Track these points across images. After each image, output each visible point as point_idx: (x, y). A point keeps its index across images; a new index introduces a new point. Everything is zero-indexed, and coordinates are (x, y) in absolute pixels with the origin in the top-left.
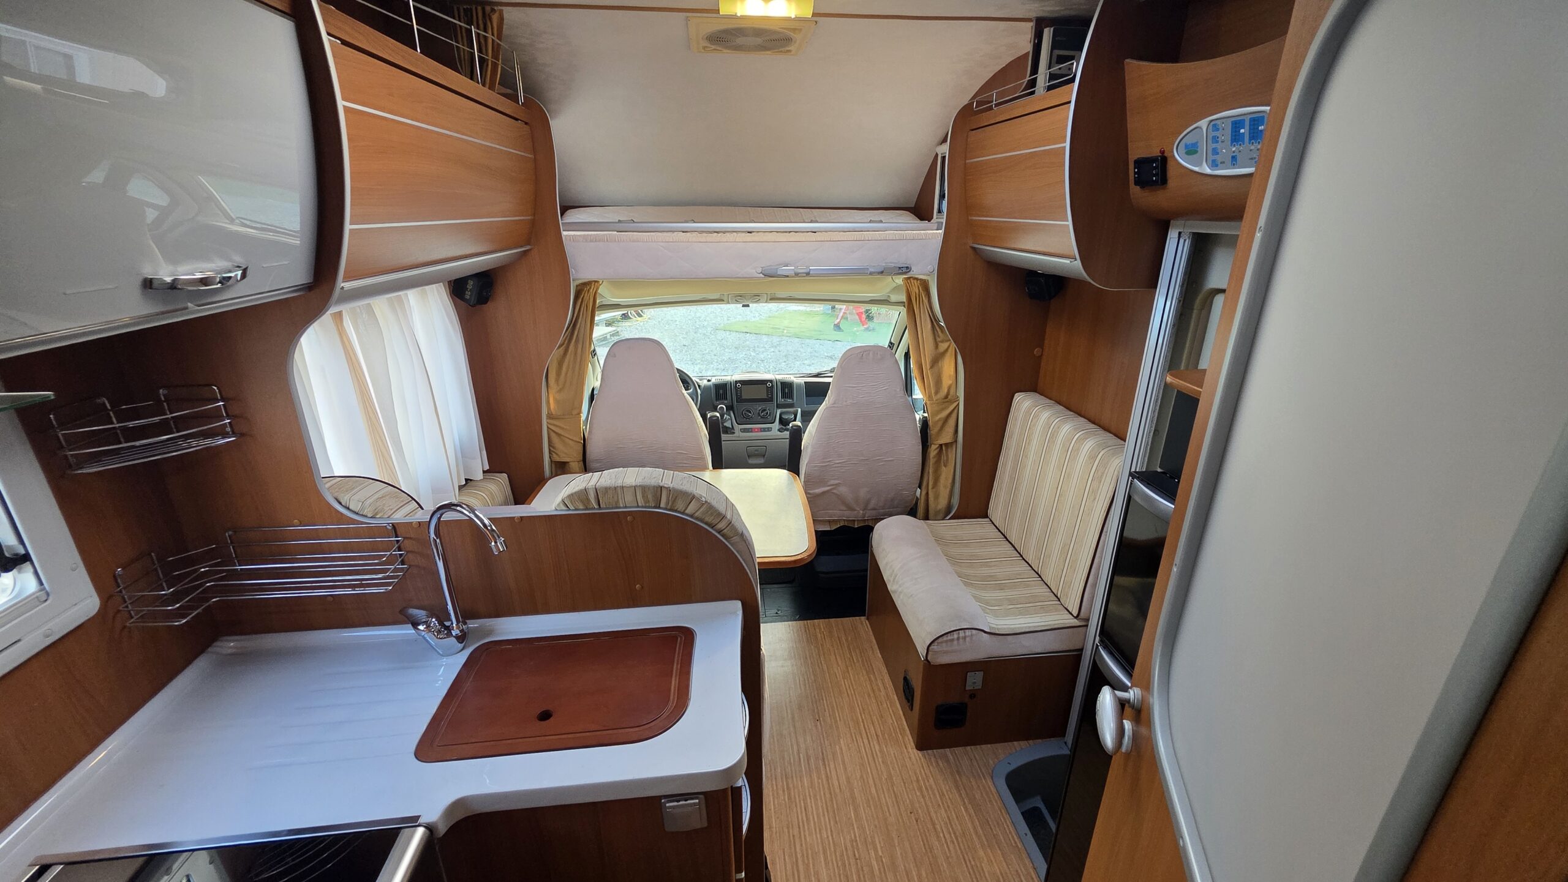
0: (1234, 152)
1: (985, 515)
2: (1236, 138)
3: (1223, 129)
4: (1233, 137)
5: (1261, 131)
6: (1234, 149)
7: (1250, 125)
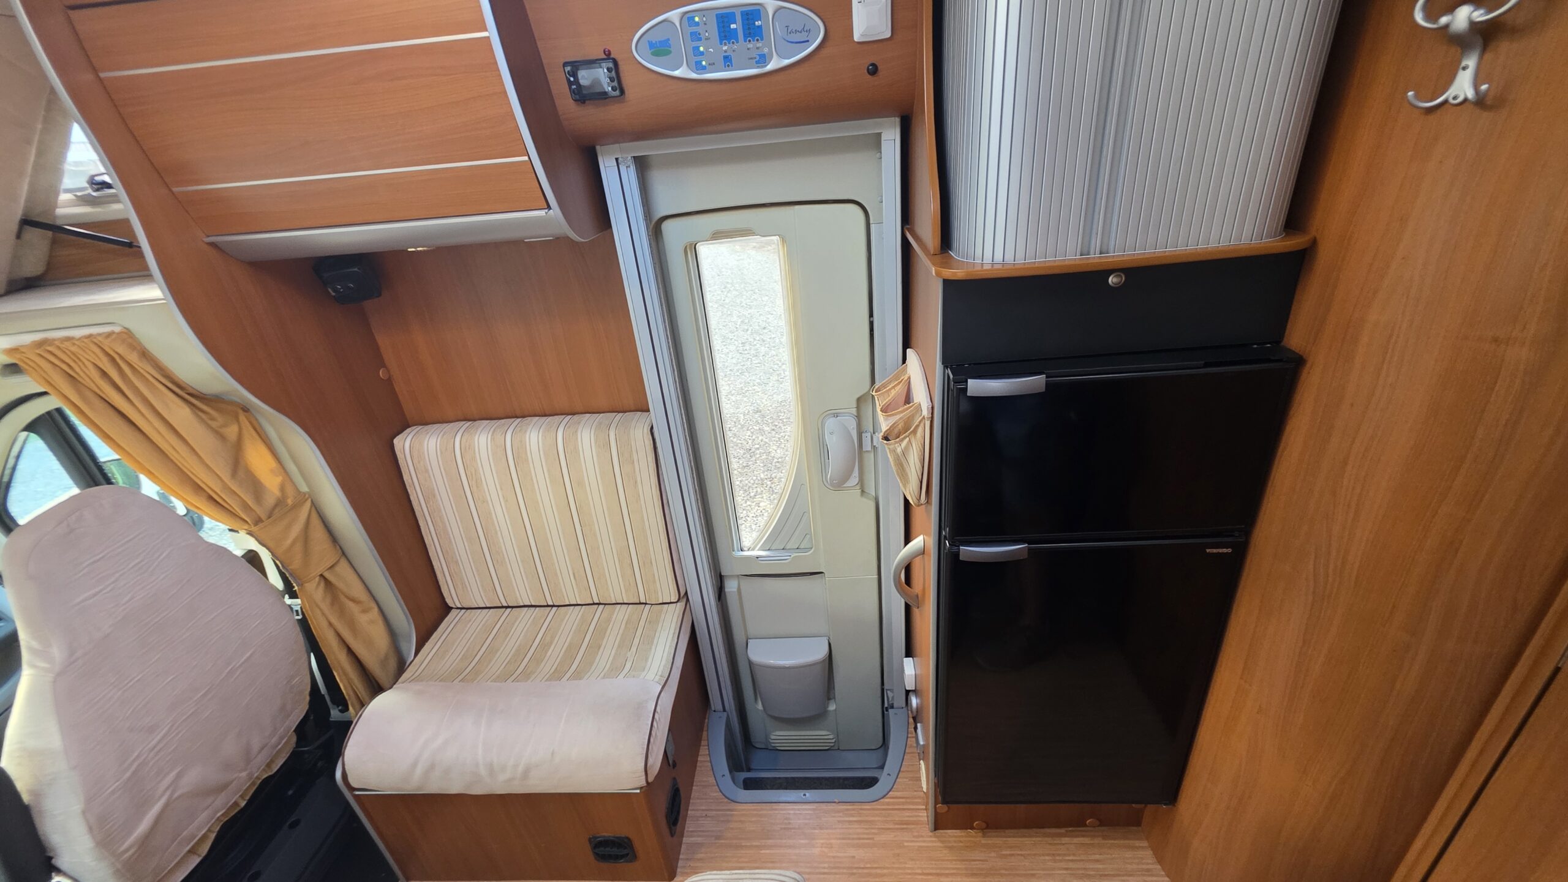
0: (726, 51)
1: (448, 609)
2: (726, 35)
3: (705, 24)
4: (723, 34)
5: (758, 27)
6: (725, 48)
7: (743, 20)
